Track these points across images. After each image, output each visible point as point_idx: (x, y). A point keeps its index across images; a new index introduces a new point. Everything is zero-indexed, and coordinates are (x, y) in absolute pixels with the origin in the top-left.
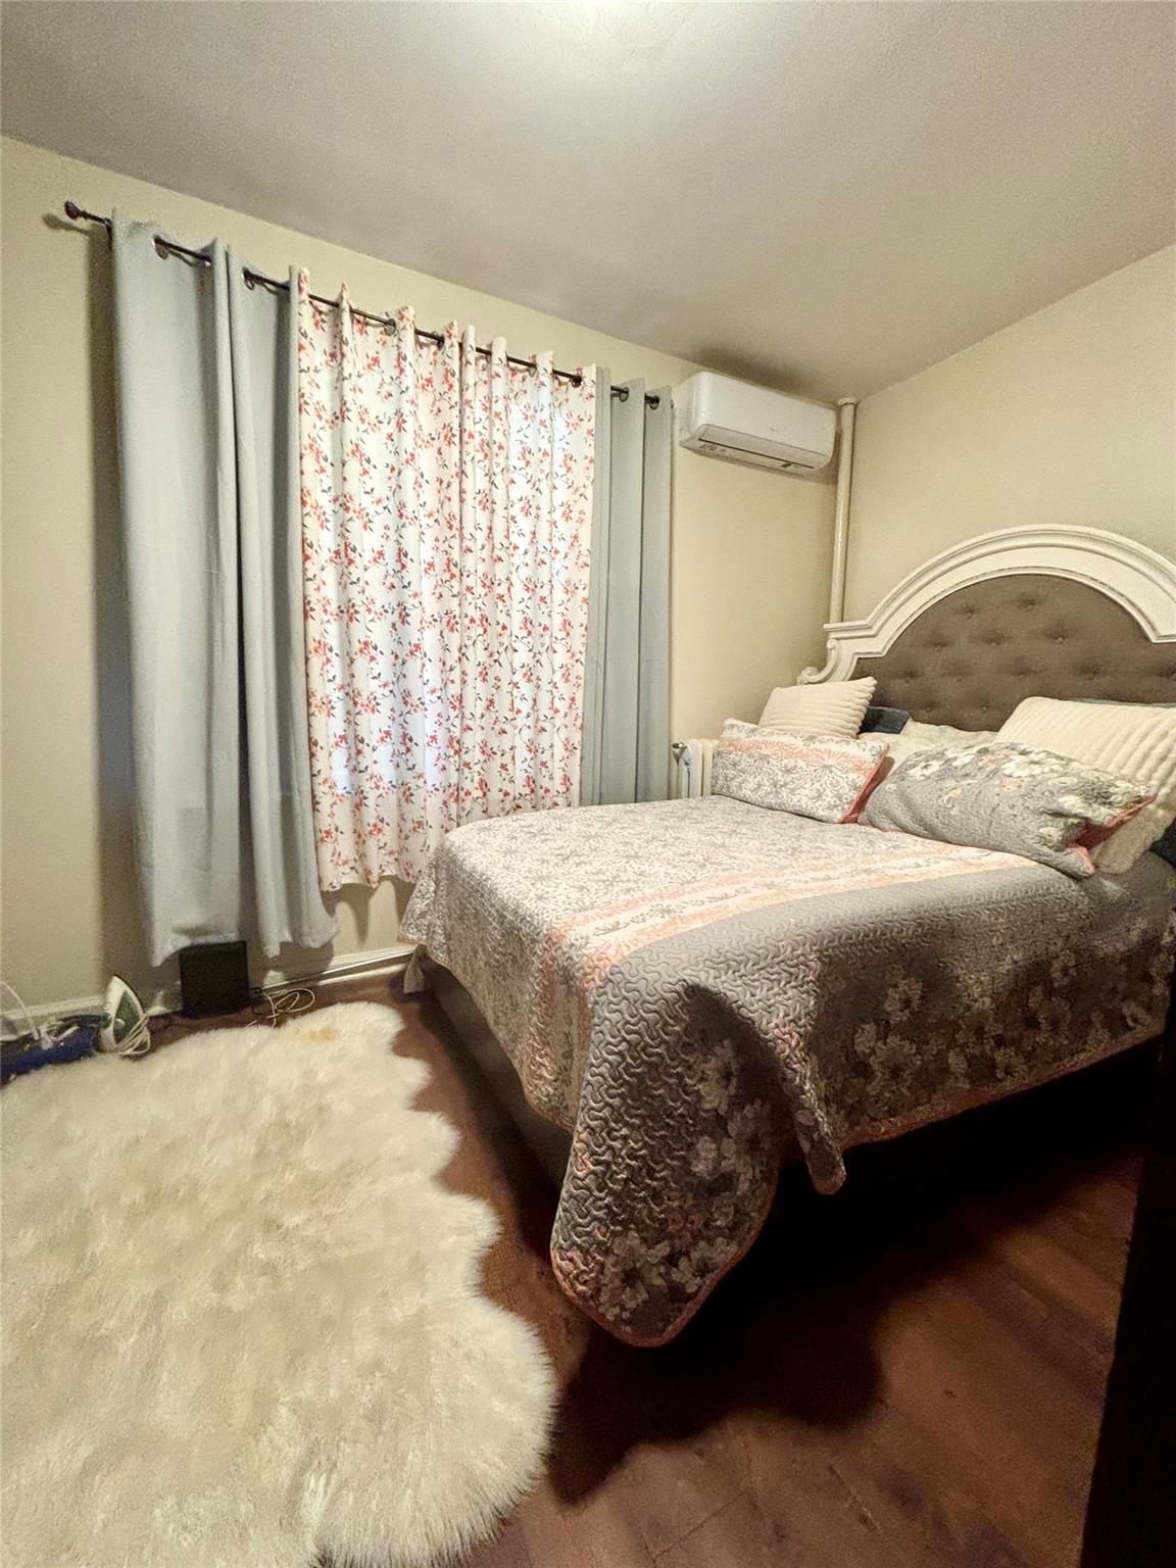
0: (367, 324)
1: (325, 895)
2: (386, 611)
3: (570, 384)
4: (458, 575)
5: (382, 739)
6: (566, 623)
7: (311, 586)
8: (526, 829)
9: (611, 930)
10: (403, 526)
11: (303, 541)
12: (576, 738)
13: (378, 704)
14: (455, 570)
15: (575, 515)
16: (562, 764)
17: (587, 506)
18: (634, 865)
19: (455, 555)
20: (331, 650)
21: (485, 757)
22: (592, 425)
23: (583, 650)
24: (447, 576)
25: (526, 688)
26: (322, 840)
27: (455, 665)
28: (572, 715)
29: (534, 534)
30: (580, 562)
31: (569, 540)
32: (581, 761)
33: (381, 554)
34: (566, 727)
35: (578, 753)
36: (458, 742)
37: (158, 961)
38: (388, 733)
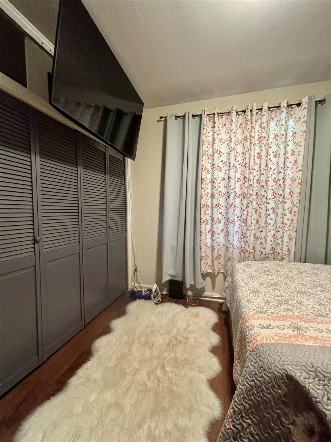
0: (223, 115)
1: (202, 274)
2: (224, 194)
3: (296, 107)
4: (247, 181)
5: (221, 231)
6: (291, 192)
7: (203, 190)
8: (263, 268)
9: (265, 328)
10: (230, 169)
11: (202, 178)
12: (294, 235)
13: (221, 221)
14: (246, 180)
15: (296, 153)
16: (287, 244)
17: (302, 149)
18: (299, 297)
19: (247, 175)
20: (208, 206)
21: (255, 239)
22: (305, 119)
23: (298, 202)
24: (244, 182)
25: (273, 216)
26: (202, 259)
27: (245, 209)
28: (292, 226)
29: (278, 163)
30: (298, 170)
31: (293, 162)
32: (295, 244)
33: (224, 178)
34: (290, 230)
35: (294, 241)
36: (245, 234)
37: (163, 282)
38: (223, 230)
